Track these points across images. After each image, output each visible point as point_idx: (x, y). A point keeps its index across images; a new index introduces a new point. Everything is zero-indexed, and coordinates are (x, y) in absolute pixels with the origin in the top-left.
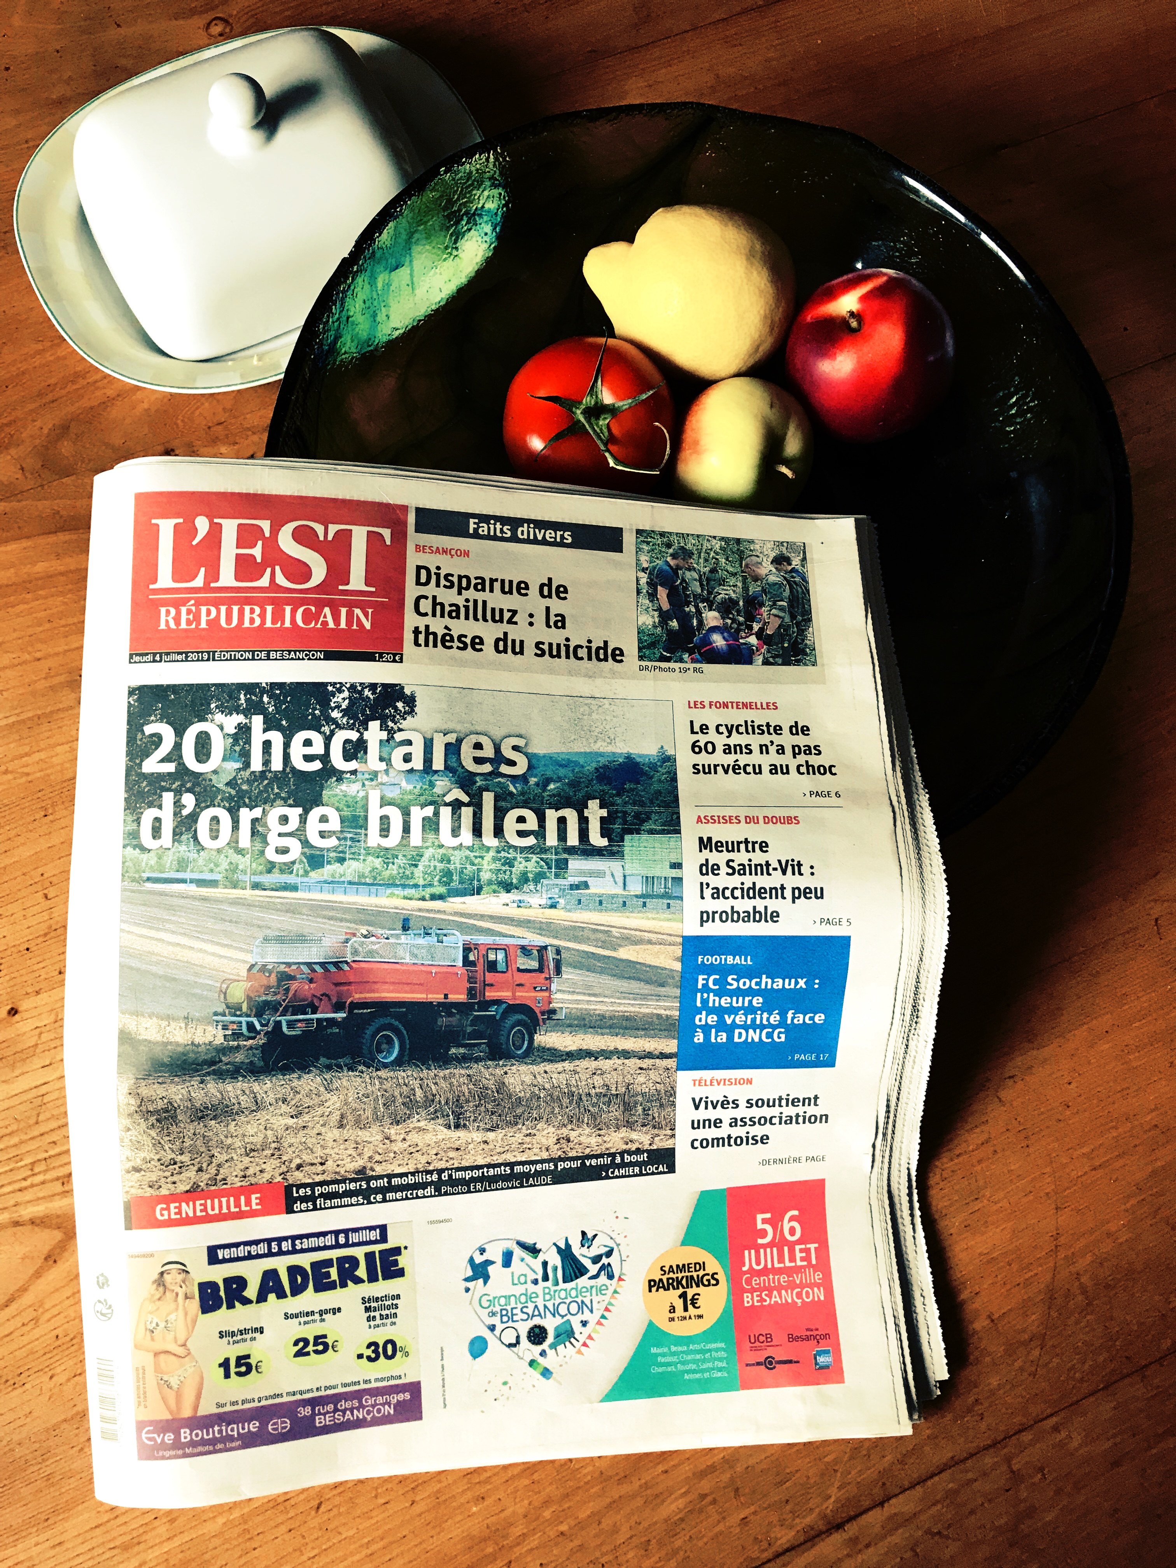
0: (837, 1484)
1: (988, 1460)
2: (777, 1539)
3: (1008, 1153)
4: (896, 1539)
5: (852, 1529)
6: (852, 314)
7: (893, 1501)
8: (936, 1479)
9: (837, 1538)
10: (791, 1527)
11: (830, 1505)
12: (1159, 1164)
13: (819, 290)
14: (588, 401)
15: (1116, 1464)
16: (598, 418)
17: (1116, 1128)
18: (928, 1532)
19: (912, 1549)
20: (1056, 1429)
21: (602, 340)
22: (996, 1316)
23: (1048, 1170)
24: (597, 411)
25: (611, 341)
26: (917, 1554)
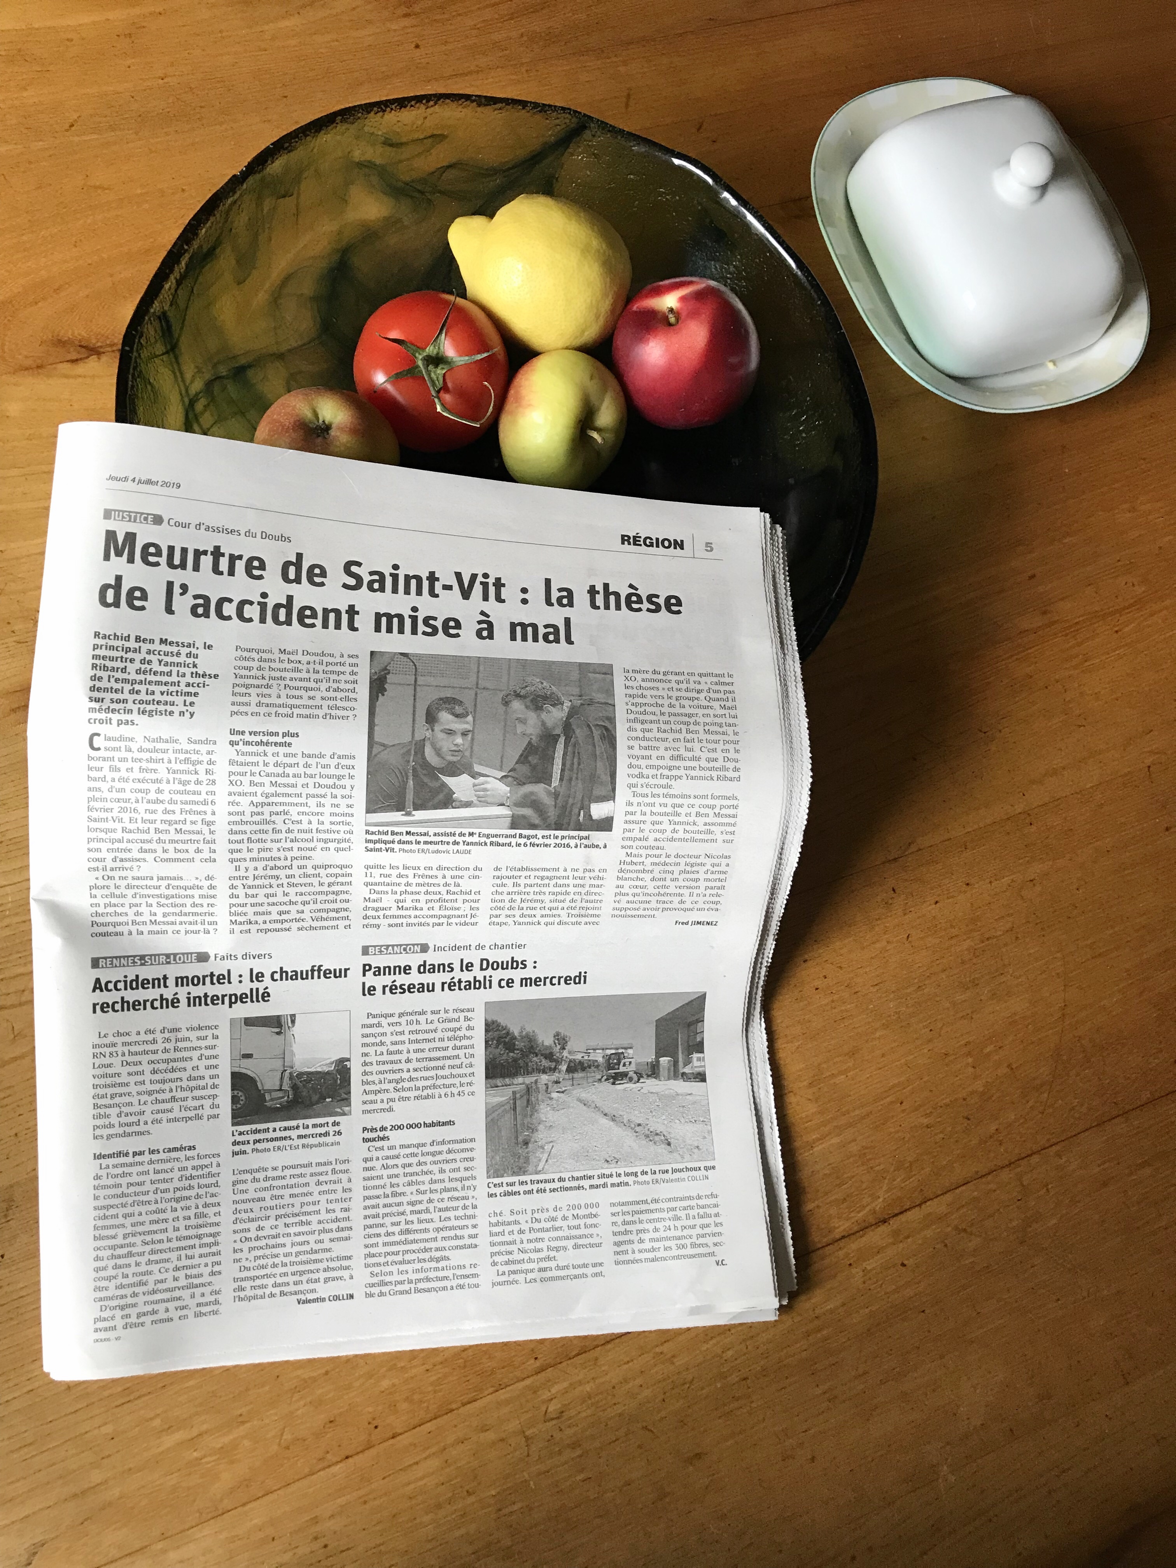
0: (885, 1188)
1: (1005, 1175)
2: (835, 1228)
3: (1028, 940)
4: (928, 1233)
5: (895, 1223)
6: (671, 310)
7: (928, 1203)
8: (964, 1188)
9: (883, 1229)
10: (848, 1219)
11: (878, 1204)
12: (1145, 956)
13: (649, 287)
14: (430, 350)
15: (1105, 1184)
16: (436, 366)
17: (1112, 927)
18: (956, 1228)
19: (943, 1242)
20: (1059, 1155)
21: (451, 298)
22: (1014, 1066)
23: (1059, 955)
24: (437, 360)
25: (460, 301)
26: (946, 1246)
